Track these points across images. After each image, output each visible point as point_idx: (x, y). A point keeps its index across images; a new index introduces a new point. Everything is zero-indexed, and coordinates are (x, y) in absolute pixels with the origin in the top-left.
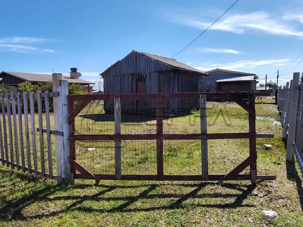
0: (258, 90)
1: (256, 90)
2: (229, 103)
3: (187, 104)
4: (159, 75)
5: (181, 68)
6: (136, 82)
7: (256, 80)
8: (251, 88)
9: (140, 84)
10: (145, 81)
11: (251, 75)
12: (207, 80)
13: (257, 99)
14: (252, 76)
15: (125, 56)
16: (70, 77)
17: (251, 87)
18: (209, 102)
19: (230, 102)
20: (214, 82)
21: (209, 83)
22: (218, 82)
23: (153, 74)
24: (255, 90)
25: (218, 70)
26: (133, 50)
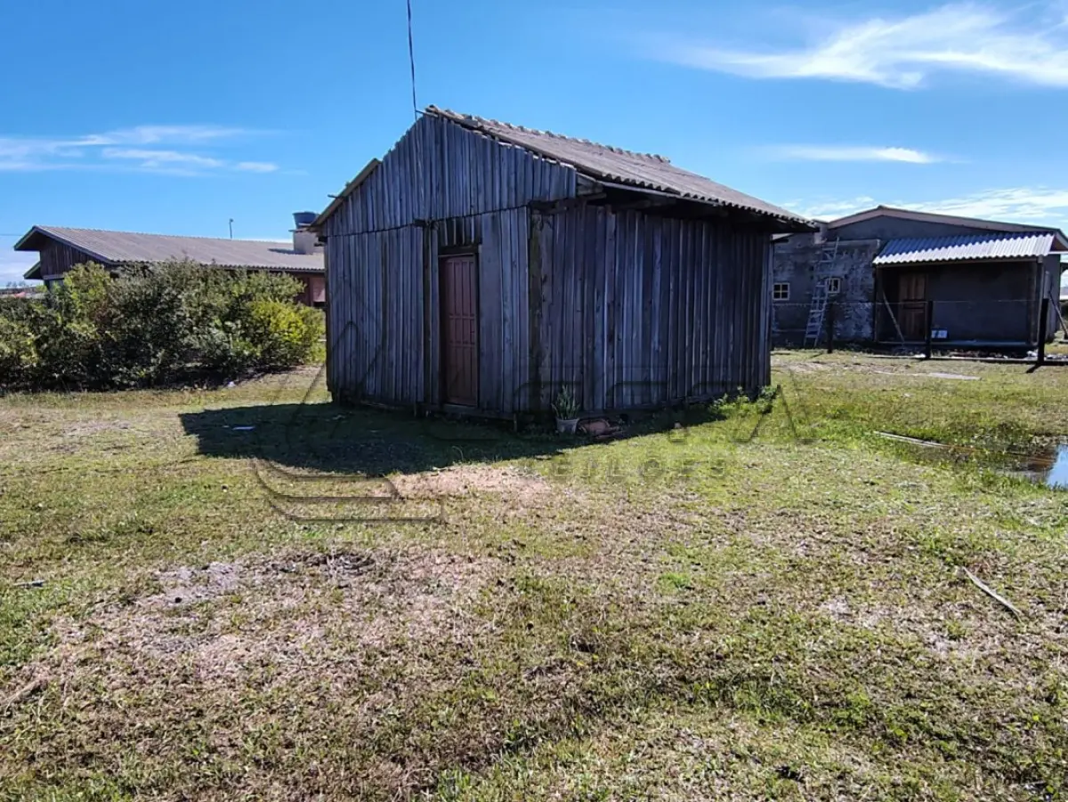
0: (1063, 301)
1: (1059, 301)
2: (928, 358)
3: (697, 366)
4: (532, 225)
5: (650, 187)
6: (442, 262)
7: (1059, 256)
8: (1038, 291)
9: (460, 270)
10: (477, 254)
11: (1037, 234)
12: (832, 256)
13: (1061, 343)
14: (1041, 236)
15: (399, 140)
16: (292, 249)
17: (1034, 288)
18: (836, 351)
19: (932, 357)
20: (862, 266)
21: (839, 271)
22: (880, 264)
23: (507, 219)
24: (1055, 299)
25: (885, 213)
26: (432, 106)
